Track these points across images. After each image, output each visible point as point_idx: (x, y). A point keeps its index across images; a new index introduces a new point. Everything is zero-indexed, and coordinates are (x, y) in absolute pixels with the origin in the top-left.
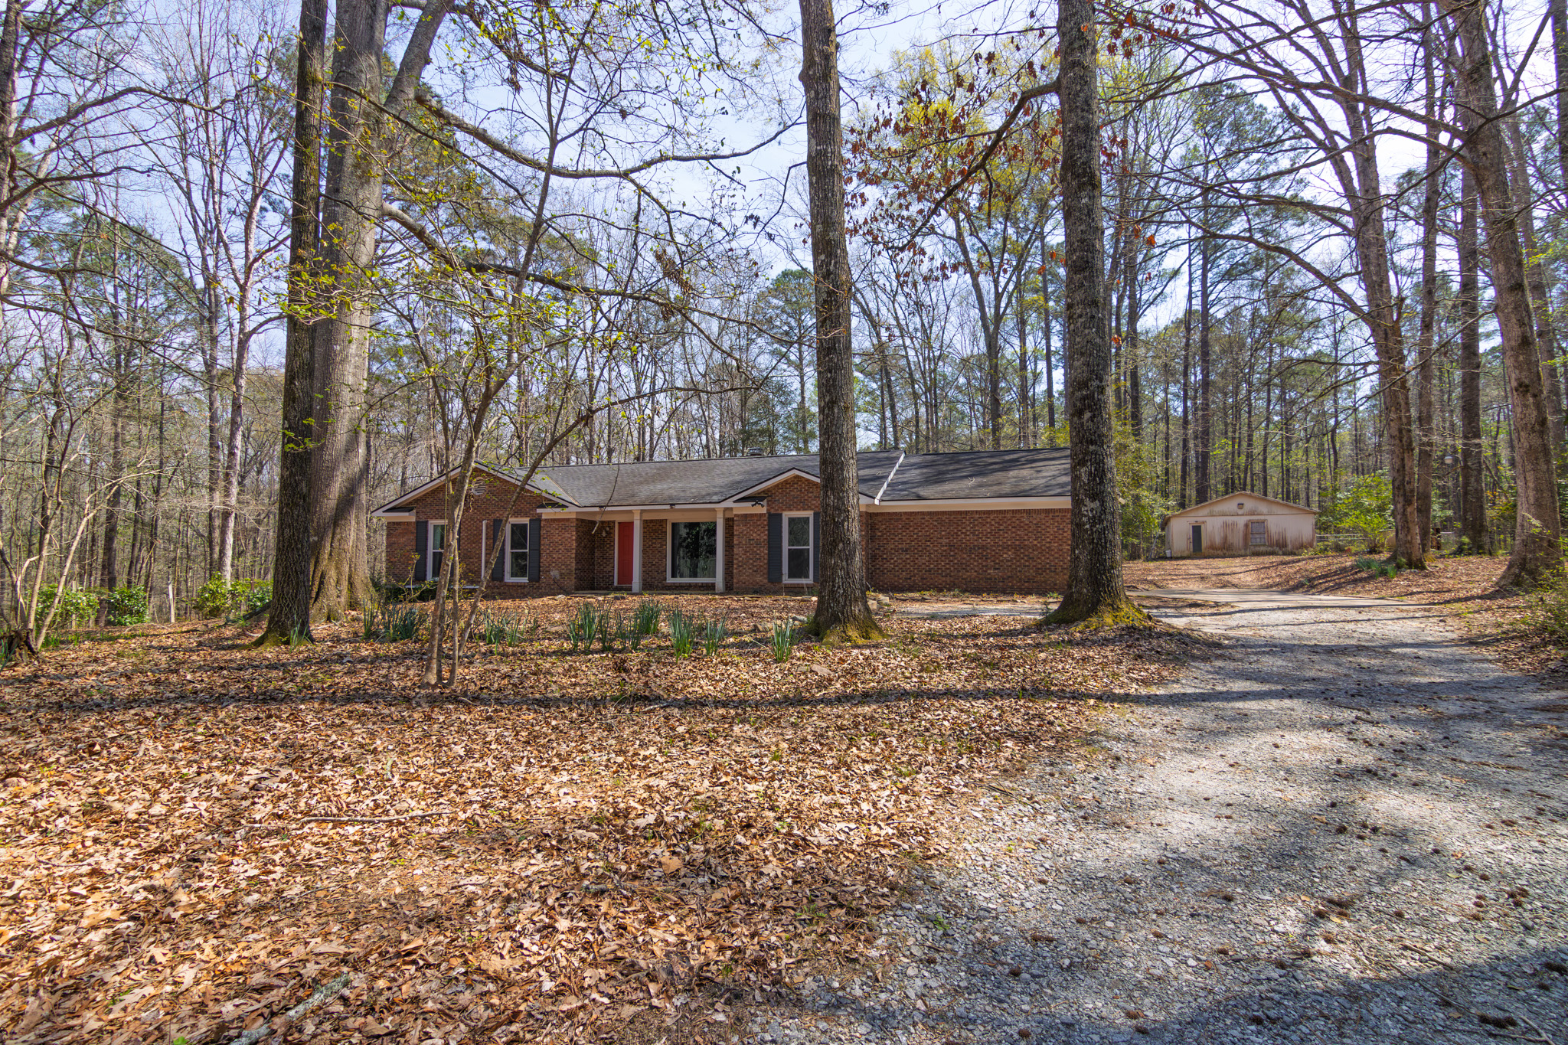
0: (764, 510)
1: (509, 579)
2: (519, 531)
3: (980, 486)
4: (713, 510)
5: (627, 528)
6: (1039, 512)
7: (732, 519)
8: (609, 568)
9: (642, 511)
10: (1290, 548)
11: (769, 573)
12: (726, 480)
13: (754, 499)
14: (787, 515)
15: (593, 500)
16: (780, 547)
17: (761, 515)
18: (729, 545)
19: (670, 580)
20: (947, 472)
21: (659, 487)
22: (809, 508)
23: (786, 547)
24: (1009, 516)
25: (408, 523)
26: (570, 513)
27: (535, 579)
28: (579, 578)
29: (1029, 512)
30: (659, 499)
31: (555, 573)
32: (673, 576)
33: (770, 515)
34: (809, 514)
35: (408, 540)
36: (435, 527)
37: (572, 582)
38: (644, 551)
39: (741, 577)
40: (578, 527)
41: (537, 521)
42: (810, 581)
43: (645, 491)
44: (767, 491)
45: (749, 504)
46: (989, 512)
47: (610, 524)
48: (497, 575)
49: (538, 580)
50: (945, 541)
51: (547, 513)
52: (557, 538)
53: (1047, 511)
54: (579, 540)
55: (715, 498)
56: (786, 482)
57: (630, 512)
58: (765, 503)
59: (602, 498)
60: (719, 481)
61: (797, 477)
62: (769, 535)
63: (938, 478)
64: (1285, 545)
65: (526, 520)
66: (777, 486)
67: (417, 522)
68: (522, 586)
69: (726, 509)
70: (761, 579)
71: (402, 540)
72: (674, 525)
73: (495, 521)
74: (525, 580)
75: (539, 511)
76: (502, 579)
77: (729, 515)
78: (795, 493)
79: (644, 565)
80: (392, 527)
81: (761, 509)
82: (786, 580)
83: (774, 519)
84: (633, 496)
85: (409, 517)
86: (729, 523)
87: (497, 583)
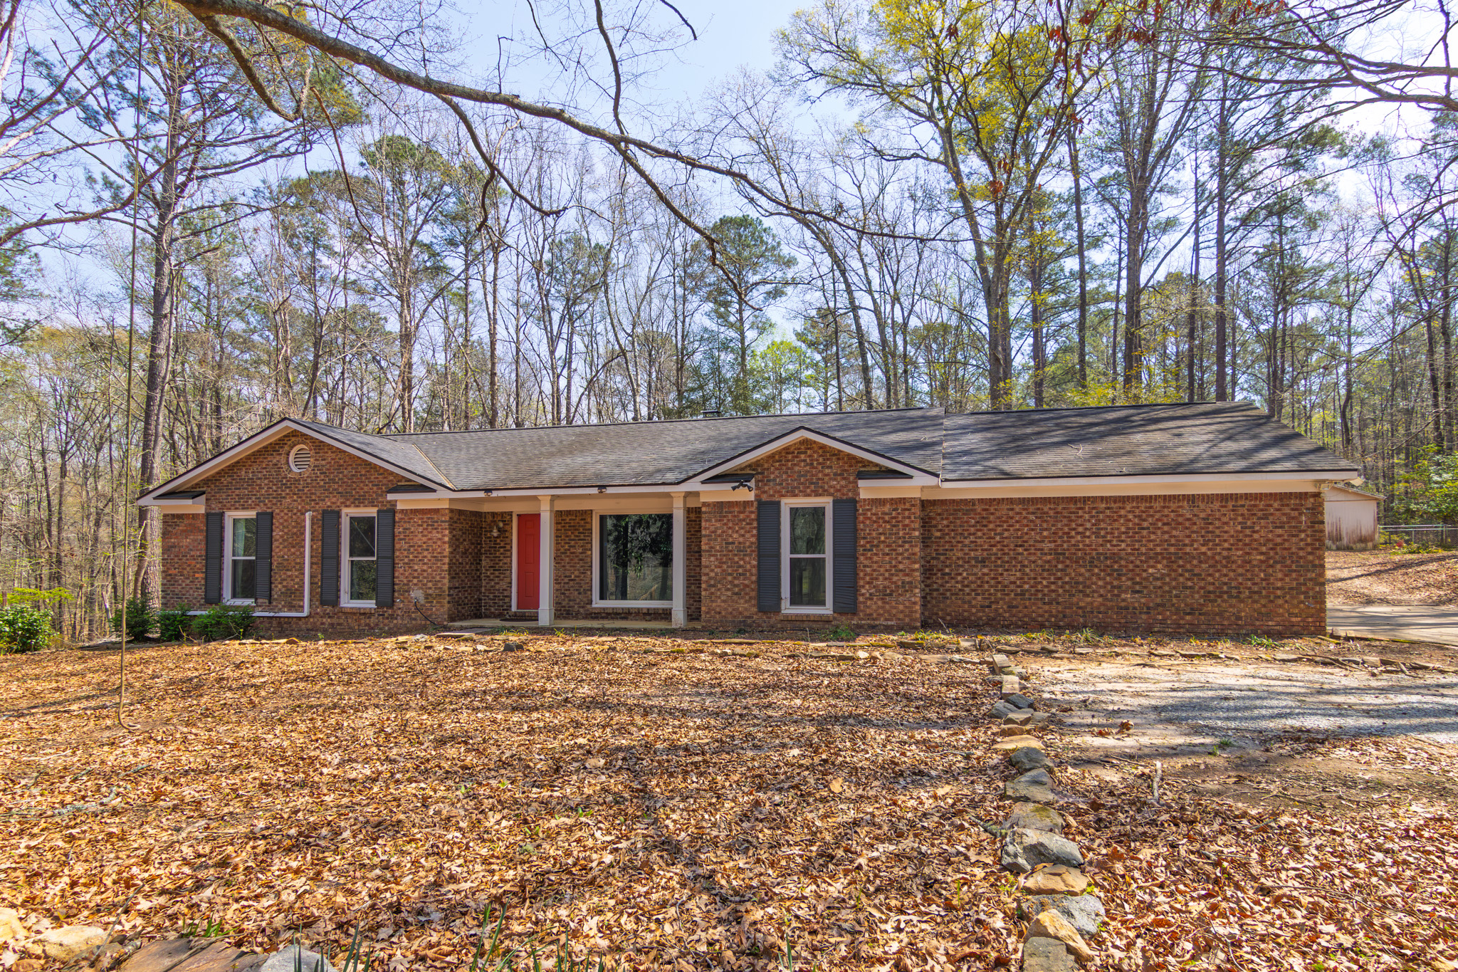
0: (751, 496)
1: (346, 602)
2: (363, 529)
3: (1098, 456)
4: (668, 495)
5: (530, 522)
6: (1209, 498)
7: (698, 511)
8: (503, 585)
9: (554, 498)
10: (1345, 541)
11: (759, 597)
12: (684, 450)
13: (737, 478)
14: (787, 503)
15: (477, 480)
16: (778, 556)
17: (746, 504)
18: (694, 552)
19: (598, 604)
20: (1027, 436)
21: (580, 460)
22: (826, 493)
23: (786, 555)
24: (1157, 505)
25: (195, 516)
26: (439, 500)
27: (386, 603)
28: (455, 602)
29: (1192, 499)
30: (581, 480)
31: (417, 594)
32: (602, 597)
33: (761, 504)
34: (826, 502)
35: (193, 543)
36: (235, 521)
37: (441, 609)
38: (557, 559)
39: (717, 603)
40: (452, 522)
41: (389, 512)
42: (827, 610)
43: (557, 468)
44: (755, 465)
45: (728, 486)
46: (1124, 499)
47: (505, 517)
48: (327, 594)
49: (392, 604)
50: (1047, 546)
51: (404, 501)
52: (419, 540)
53: (1224, 498)
54: (455, 543)
55: (670, 477)
56: (787, 450)
57: (535, 498)
58: (752, 484)
59: (489, 478)
60: (672, 451)
61: (806, 442)
62: (759, 537)
63: (1018, 446)
64: (1339, 538)
65: (372, 512)
66: (771, 457)
67: (208, 515)
68: (366, 614)
69: (688, 495)
70: (746, 607)
71: (186, 542)
72: (603, 519)
73: (325, 513)
74: (370, 604)
75: (390, 497)
76: (335, 602)
77: (693, 503)
78: (801, 468)
79: (557, 580)
80: (170, 521)
81: (746, 494)
82: (788, 609)
83: (767, 511)
84: (539, 473)
85: (196, 507)
86: (694, 516)
87: (329, 609)
